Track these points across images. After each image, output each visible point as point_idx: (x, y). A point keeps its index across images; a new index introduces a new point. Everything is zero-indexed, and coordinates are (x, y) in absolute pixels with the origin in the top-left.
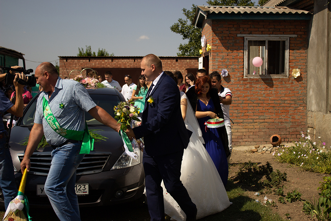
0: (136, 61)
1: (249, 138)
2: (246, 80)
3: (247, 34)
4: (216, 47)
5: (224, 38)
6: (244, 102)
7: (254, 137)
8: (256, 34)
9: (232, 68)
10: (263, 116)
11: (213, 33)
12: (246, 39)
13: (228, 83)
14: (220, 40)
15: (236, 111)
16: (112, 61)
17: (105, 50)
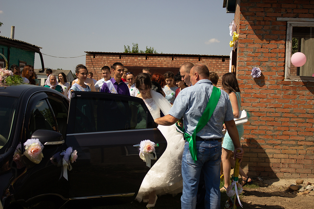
0: (174, 59)
1: (289, 167)
2: (288, 84)
3: (292, 17)
4: (245, 35)
5: (257, 23)
6: (285, 115)
7: (297, 166)
8: (305, 18)
9: (268, 66)
10: (312, 136)
11: (242, 15)
12: (290, 24)
13: (261, 87)
14: (251, 25)
15: (272, 128)
16: (146, 59)
17: (153, 49)
